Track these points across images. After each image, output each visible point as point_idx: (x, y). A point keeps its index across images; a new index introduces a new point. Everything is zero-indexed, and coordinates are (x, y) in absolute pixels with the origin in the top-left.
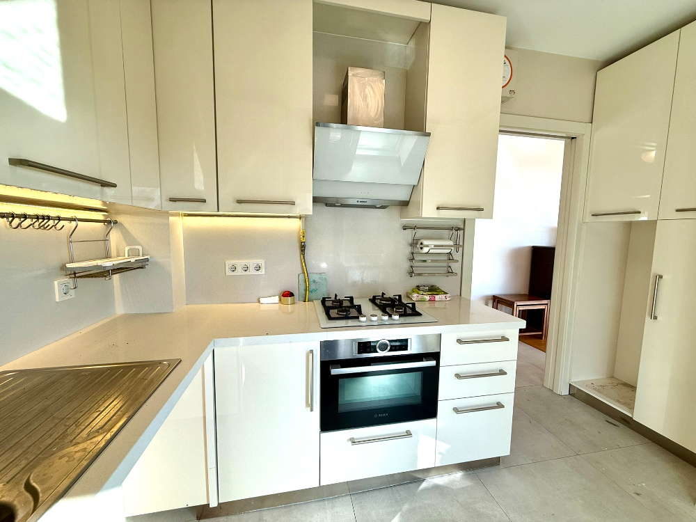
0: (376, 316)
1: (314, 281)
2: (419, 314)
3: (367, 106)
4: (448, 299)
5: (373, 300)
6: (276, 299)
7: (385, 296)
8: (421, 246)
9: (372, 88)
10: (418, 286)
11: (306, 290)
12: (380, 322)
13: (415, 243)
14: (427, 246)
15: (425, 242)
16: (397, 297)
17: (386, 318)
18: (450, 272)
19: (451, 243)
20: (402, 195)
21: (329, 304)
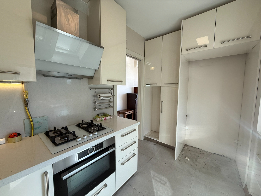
0: (86, 135)
1: (38, 122)
2: (104, 128)
3: (70, 25)
4: (111, 118)
5: (79, 126)
6: (3, 140)
7: (84, 122)
8: (100, 97)
9: (72, 16)
10: (98, 114)
11: (31, 129)
12: (89, 138)
13: (95, 96)
14: (101, 97)
15: (101, 95)
16: (91, 122)
17: (91, 135)
18: (110, 107)
19: (110, 95)
20: (90, 74)
21: (51, 134)
